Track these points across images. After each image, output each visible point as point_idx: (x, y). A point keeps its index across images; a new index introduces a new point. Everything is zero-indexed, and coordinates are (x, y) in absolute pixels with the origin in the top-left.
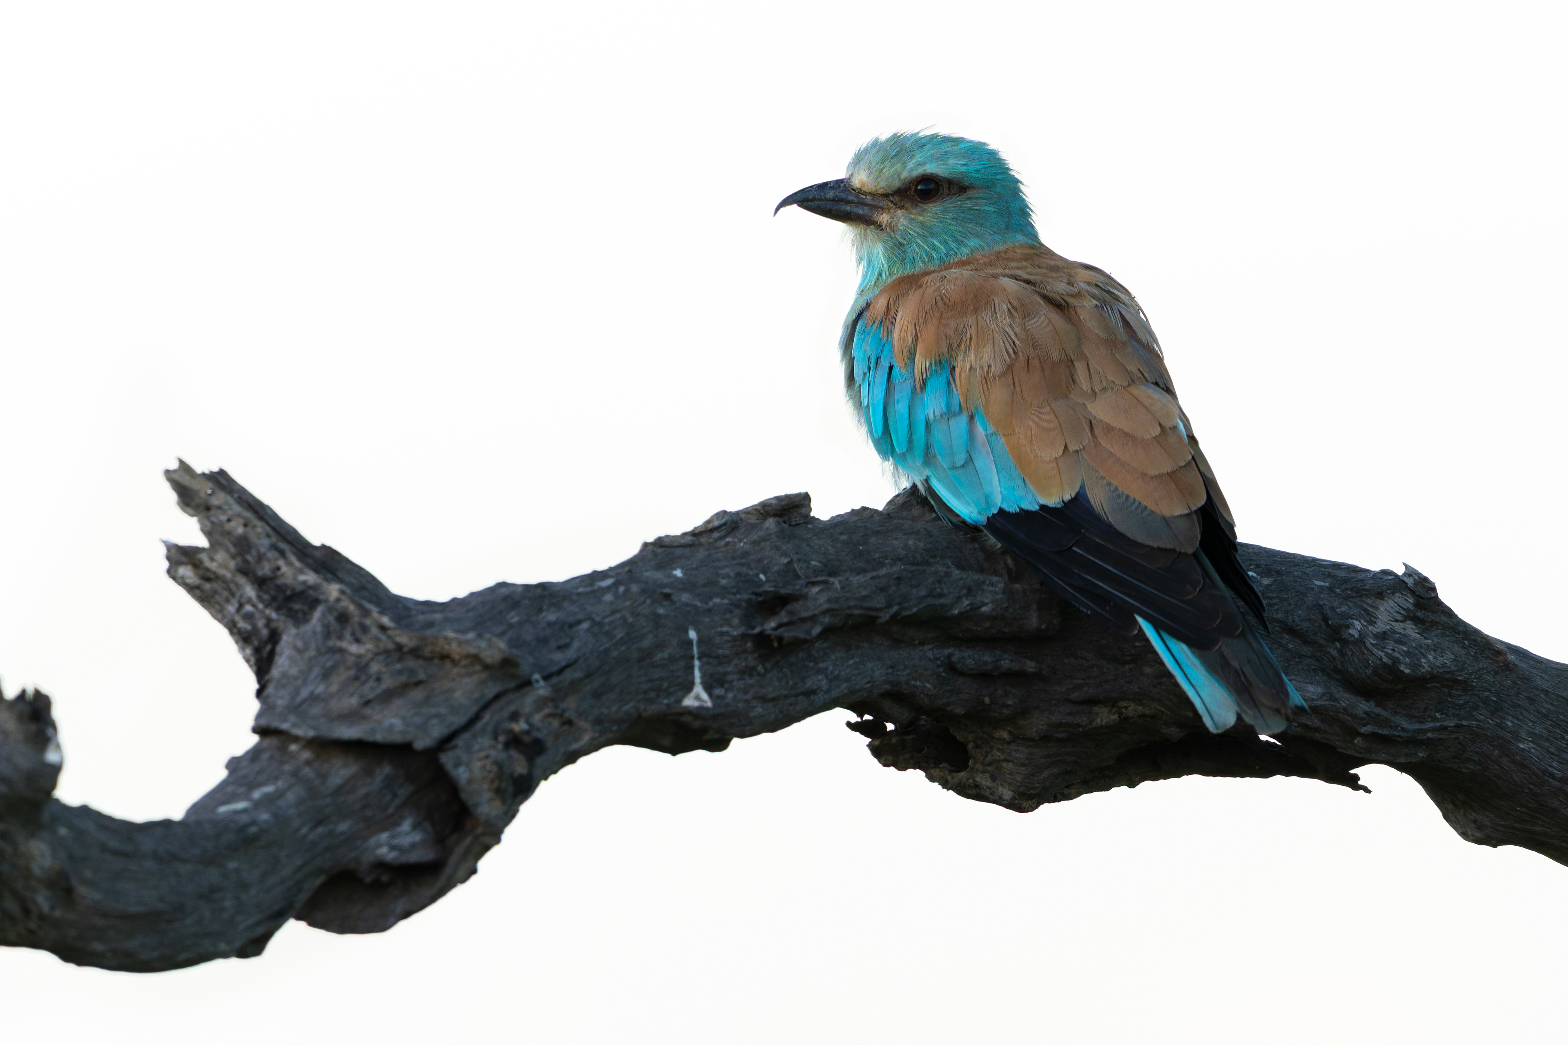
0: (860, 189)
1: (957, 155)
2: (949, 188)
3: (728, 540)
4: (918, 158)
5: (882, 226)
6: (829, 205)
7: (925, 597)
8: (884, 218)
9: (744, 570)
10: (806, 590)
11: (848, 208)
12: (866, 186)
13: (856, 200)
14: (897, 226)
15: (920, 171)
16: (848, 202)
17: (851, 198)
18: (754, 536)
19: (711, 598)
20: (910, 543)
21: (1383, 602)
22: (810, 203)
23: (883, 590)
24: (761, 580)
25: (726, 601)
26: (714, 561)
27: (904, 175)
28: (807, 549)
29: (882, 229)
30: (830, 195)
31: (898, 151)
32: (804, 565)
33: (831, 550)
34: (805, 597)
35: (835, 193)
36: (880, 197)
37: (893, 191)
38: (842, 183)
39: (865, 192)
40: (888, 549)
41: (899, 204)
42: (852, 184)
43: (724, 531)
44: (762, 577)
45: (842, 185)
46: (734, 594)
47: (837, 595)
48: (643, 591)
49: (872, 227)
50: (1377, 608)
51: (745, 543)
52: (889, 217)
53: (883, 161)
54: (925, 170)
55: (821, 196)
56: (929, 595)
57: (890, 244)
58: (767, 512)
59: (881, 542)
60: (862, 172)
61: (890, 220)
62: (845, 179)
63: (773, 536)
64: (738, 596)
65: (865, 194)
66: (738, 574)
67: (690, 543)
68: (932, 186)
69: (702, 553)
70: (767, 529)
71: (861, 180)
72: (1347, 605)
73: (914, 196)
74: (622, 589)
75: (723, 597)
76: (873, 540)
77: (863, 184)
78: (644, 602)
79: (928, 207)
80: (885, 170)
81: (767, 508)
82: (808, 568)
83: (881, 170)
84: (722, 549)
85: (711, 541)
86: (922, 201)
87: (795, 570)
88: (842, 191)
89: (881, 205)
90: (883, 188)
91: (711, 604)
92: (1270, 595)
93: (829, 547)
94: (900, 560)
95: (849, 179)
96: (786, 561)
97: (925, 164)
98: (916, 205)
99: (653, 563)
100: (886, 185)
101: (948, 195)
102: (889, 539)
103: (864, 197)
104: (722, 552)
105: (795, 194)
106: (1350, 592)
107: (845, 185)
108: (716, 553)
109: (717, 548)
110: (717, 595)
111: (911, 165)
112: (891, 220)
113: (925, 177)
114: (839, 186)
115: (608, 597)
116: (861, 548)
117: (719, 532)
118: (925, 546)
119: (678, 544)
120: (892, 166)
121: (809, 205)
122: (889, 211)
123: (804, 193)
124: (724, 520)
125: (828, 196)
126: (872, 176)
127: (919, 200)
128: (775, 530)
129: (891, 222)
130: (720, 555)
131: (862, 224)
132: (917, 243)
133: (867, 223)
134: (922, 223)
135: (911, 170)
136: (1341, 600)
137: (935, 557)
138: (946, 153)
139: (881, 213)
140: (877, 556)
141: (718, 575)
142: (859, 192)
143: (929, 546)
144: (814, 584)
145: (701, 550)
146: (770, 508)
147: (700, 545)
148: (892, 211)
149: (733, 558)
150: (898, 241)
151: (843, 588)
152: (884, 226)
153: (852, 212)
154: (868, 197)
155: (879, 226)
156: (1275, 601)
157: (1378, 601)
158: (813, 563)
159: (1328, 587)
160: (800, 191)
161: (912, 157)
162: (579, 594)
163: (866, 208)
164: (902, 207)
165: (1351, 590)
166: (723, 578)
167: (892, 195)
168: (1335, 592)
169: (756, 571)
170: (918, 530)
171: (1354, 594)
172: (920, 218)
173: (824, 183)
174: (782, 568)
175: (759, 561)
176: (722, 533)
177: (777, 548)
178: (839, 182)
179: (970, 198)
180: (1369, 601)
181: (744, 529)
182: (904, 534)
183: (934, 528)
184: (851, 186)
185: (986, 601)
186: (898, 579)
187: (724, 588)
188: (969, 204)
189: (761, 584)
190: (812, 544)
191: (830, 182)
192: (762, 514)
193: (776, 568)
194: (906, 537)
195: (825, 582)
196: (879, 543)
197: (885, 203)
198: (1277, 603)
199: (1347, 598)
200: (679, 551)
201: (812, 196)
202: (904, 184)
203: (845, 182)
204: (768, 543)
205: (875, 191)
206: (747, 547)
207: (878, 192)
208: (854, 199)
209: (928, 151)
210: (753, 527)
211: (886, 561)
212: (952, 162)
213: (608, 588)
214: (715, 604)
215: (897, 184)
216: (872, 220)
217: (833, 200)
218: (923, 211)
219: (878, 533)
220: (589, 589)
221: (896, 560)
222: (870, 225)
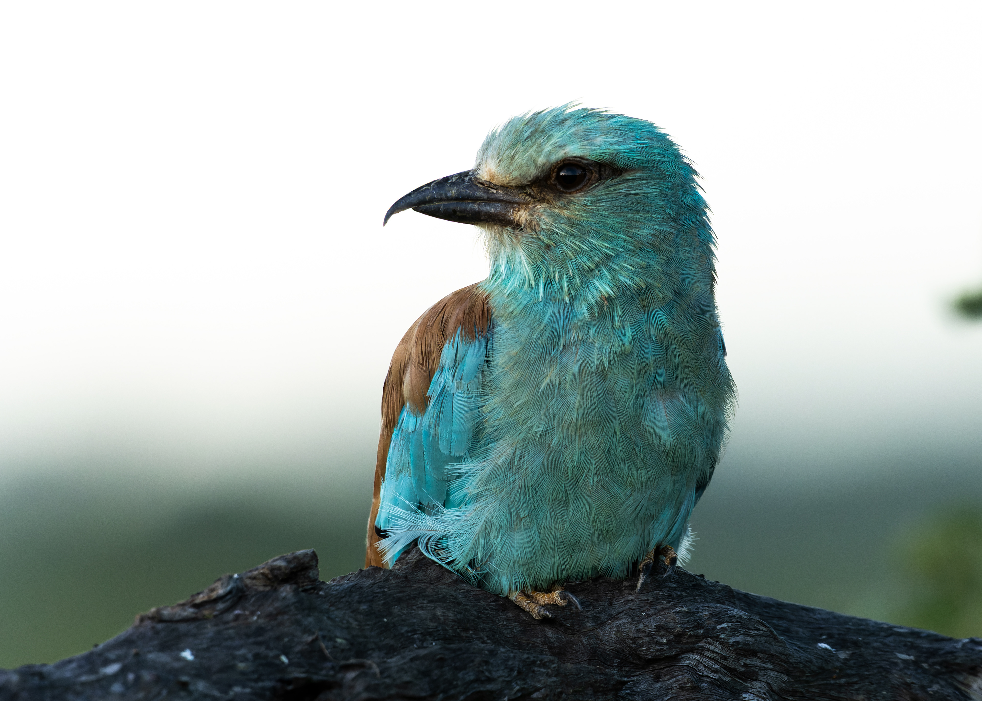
0: (489, 182)
1: (606, 132)
2: (600, 171)
3: (237, 612)
4: (557, 137)
5: (521, 226)
6: (453, 205)
7: (472, 682)
8: (522, 216)
9: (262, 650)
10: (340, 676)
11: (476, 207)
12: (496, 177)
13: (485, 196)
14: (538, 224)
15: (560, 154)
16: (475, 200)
17: (478, 194)
18: (270, 609)
19: (230, 686)
20: (439, 612)
21: (975, 678)
22: (427, 205)
23: (426, 673)
24: (283, 663)
25: (247, 690)
26: (226, 640)
27: (541, 160)
28: (329, 622)
29: (522, 229)
30: (452, 193)
31: (531, 132)
32: (330, 644)
33: (354, 624)
34: (339, 685)
35: (458, 190)
36: (514, 190)
37: (530, 181)
38: (467, 176)
39: (496, 185)
40: (415, 621)
41: (538, 197)
42: (478, 176)
43: (230, 601)
44: (284, 659)
45: (467, 179)
46: (256, 681)
47: (377, 682)
48: (158, 680)
49: (509, 228)
50: (969, 686)
51: (259, 617)
52: (528, 214)
53: (513, 145)
54: (565, 153)
55: (441, 195)
56: (477, 680)
57: (534, 247)
58: (276, 577)
59: (405, 612)
60: (490, 161)
61: (529, 218)
62: (470, 171)
63: (292, 608)
64: (261, 684)
65: (496, 187)
66: (257, 656)
67: (193, 616)
68: (579, 172)
69: (210, 630)
70: (284, 598)
71: (489, 171)
72: (938, 683)
73: (555, 185)
74: (131, 677)
75: (244, 687)
76: (396, 609)
77: (492, 177)
78: (159, 694)
79: (574, 197)
80: (516, 157)
81: (276, 572)
82: (334, 647)
83: (513, 157)
84: (232, 624)
85: (216, 613)
86: (565, 191)
87: (321, 651)
88: (467, 187)
89: (516, 199)
90: (516, 178)
91: (231, 693)
92: (849, 672)
93: (351, 620)
94: (430, 634)
95: (476, 170)
96: (310, 639)
97: (565, 146)
98: (560, 196)
99: (156, 642)
100: (520, 175)
101: (597, 181)
102: (414, 607)
103: (495, 191)
104: (232, 628)
105: (409, 195)
106: (938, 667)
107: (470, 179)
108: (226, 629)
109: (226, 623)
110: (237, 683)
111: (547, 148)
112: (531, 217)
113: (567, 162)
114: (463, 180)
115: (117, 688)
116: (385, 620)
117: (224, 602)
118: (455, 616)
119: (180, 618)
120: (526, 150)
121: (426, 207)
122: (527, 207)
123: (420, 193)
124: (229, 588)
125: (449, 194)
126: (503, 165)
127: (562, 189)
128: (293, 600)
129: (531, 220)
130: (231, 631)
131: (495, 224)
132: (566, 244)
133: (501, 223)
134: (569, 219)
135: (550, 154)
136: (931, 677)
137: (466, 630)
138: (591, 130)
139: (517, 209)
140: (405, 629)
141: (234, 657)
142: (488, 186)
143: (459, 616)
144: (348, 668)
145: (209, 626)
146: (279, 572)
147: (204, 619)
148: (530, 206)
149: (248, 636)
150: (544, 243)
151: (382, 672)
152: (523, 226)
153: (482, 211)
154: (499, 191)
155: (517, 226)
156: (855, 680)
157: (971, 678)
158: (339, 640)
159: (913, 661)
160: (414, 191)
161: (550, 137)
162: (83, 684)
163: (499, 205)
164: (542, 200)
165: (940, 664)
166: (241, 661)
167: (530, 186)
168: (922, 667)
169: (275, 652)
170: (444, 597)
171: (944, 670)
172: (566, 213)
173: (444, 179)
174: (306, 647)
175: (279, 638)
176: (228, 604)
177: (298, 623)
178: (462, 176)
179: (627, 181)
180: (961, 678)
181: (253, 599)
182: (429, 602)
183: (459, 593)
184: (477, 178)
185: (539, 685)
186: (441, 660)
187: (243, 673)
188: (624, 188)
189: (281, 667)
190: (333, 616)
191: (452, 176)
192: (269, 579)
193: (298, 648)
194: (432, 605)
195: (361, 666)
196: (404, 614)
197: (520, 197)
198: (856, 681)
199: (937, 675)
200: (183, 627)
201: (429, 197)
202: (543, 171)
203: (469, 175)
204: (286, 617)
205: (507, 183)
206: (261, 621)
207: (511, 184)
208: (483, 195)
209: (570, 129)
210: (263, 597)
211: (416, 636)
212: (599, 140)
213: (115, 677)
214: (236, 695)
215: (533, 172)
216: (506, 219)
217: (457, 199)
218: (568, 203)
219: (399, 601)
220: (92, 677)
221: (427, 634)
222: (506, 226)
